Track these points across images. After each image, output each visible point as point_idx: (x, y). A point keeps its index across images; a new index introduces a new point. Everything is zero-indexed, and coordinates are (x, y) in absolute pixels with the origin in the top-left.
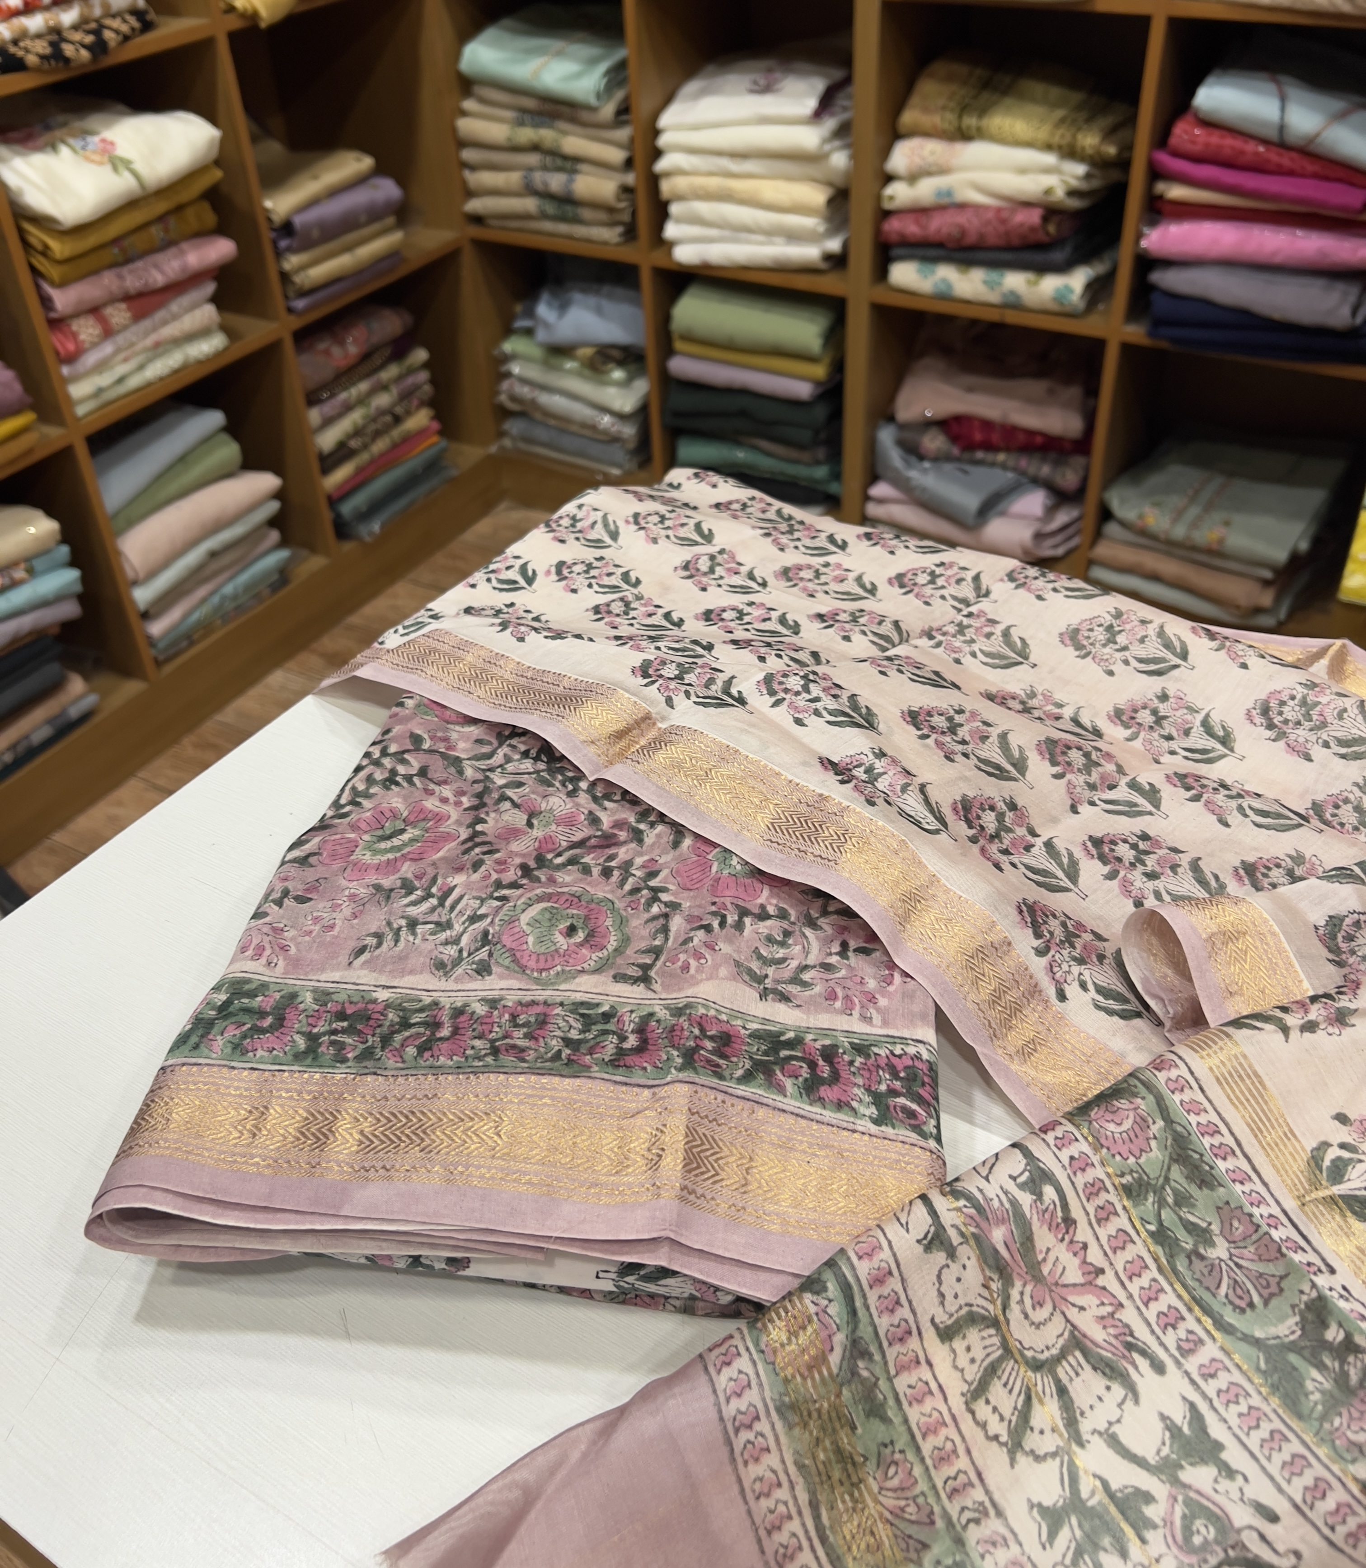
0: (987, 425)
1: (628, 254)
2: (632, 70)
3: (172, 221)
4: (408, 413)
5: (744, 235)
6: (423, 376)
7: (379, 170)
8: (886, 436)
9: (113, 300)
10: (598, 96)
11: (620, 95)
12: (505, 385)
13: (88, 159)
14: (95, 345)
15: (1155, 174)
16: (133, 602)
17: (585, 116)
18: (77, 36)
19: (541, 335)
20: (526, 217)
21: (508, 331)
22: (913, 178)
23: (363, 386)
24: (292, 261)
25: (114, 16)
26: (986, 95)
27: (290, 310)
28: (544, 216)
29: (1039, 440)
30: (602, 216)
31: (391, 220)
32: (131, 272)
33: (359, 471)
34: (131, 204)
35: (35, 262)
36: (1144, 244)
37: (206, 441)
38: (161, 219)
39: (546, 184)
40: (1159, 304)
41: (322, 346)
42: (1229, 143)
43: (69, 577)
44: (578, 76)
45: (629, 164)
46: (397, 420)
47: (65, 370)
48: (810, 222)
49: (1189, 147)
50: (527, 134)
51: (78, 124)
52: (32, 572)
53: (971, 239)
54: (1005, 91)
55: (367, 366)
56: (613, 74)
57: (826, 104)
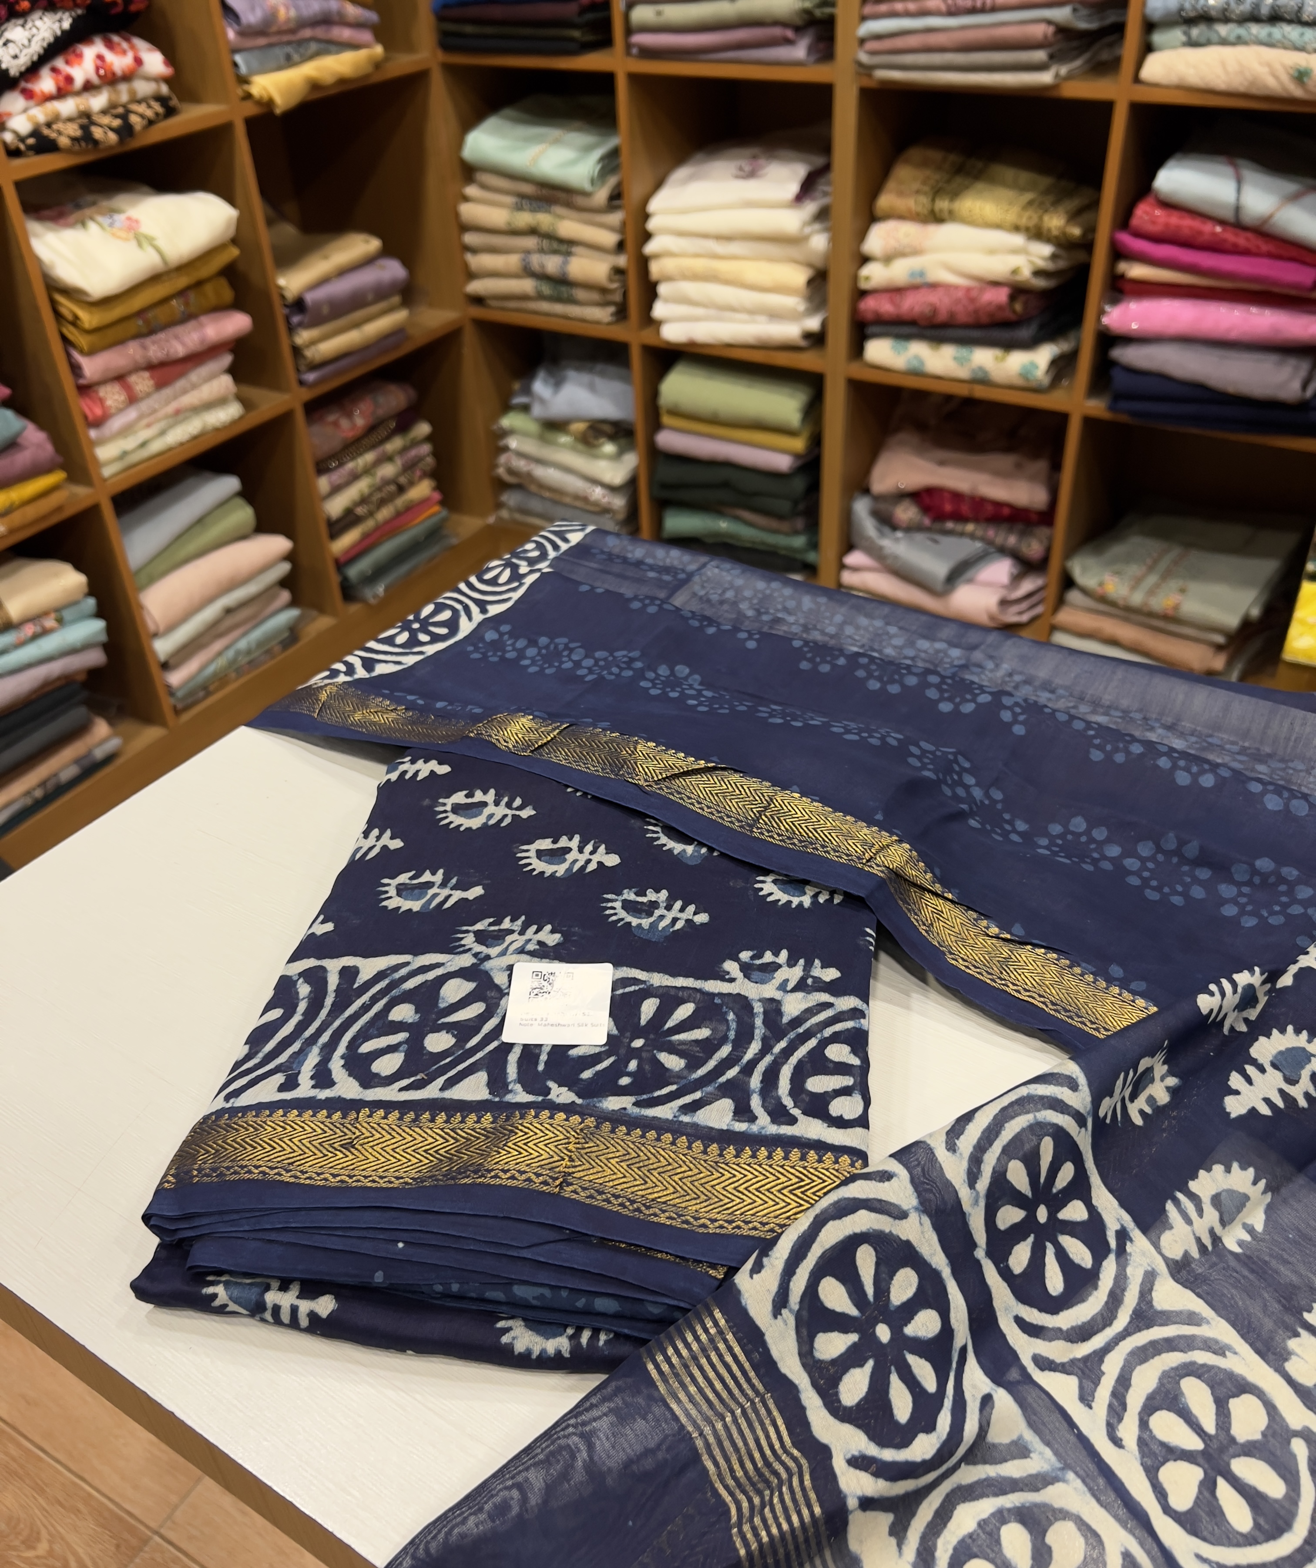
0: (957, 496)
1: (619, 333)
2: (625, 157)
3: (192, 296)
4: (412, 483)
6: (426, 449)
7: (387, 251)
8: (861, 507)
9: (137, 369)
10: (592, 182)
11: (612, 181)
12: (503, 459)
13: (113, 235)
14: (120, 411)
15: (1118, 254)
16: (154, 653)
17: (580, 201)
18: (106, 120)
19: (537, 410)
20: (524, 297)
21: (507, 407)
22: (888, 259)
23: (369, 457)
24: (303, 336)
25: (139, 102)
26: (959, 180)
27: (301, 383)
29: (1006, 511)
30: (595, 296)
31: (396, 299)
32: (154, 343)
33: (365, 536)
34: (155, 279)
35: (65, 331)
36: (1106, 320)
37: (223, 504)
38: (181, 293)
39: (542, 266)
40: (1119, 379)
41: (331, 418)
42: (1188, 223)
43: (95, 627)
44: (573, 162)
45: (620, 247)
46: (401, 489)
47: (93, 433)
48: (791, 302)
49: (1149, 228)
50: (525, 218)
51: (105, 204)
52: (60, 621)
53: (942, 317)
54: (978, 176)
55: (374, 438)
56: (606, 161)
57: (807, 188)
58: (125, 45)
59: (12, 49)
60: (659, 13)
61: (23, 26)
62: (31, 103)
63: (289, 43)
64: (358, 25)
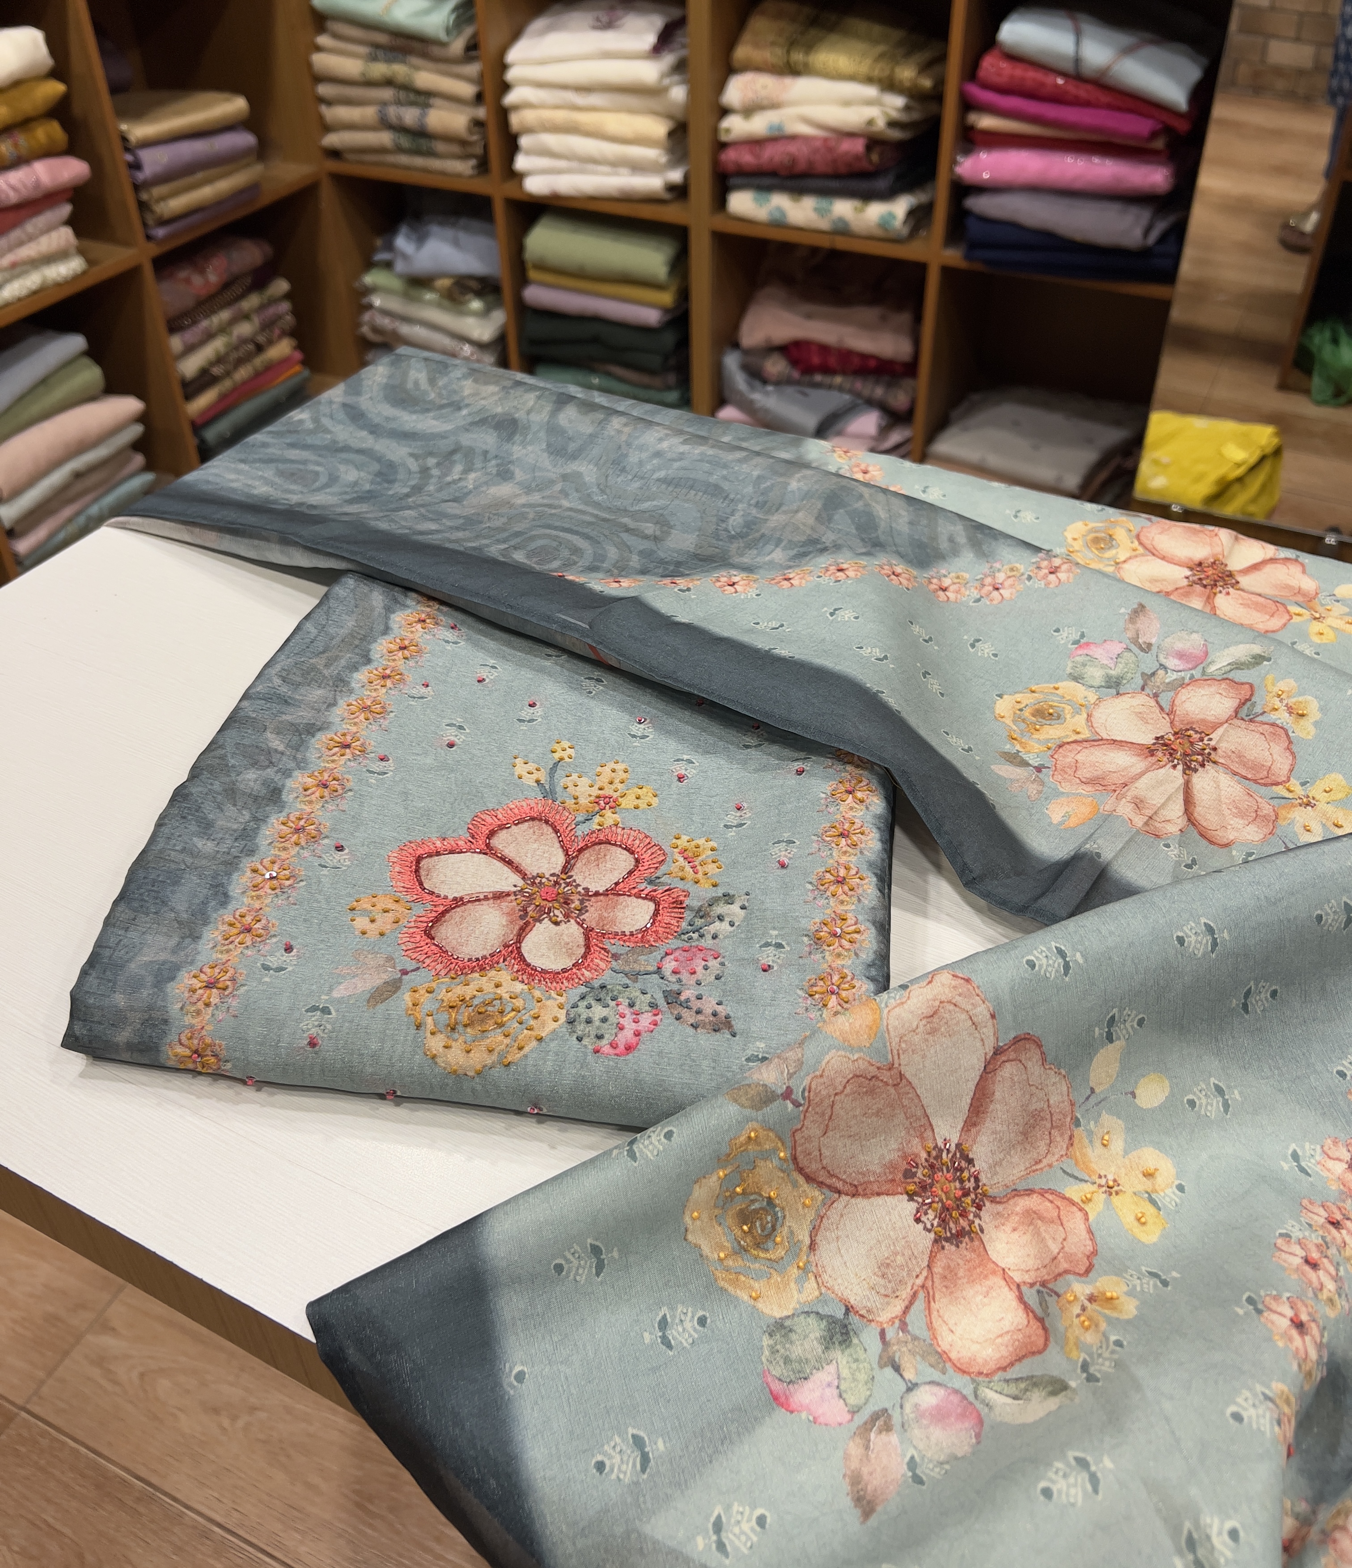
0: (824, 349)
1: (481, 186)
3: (20, 135)
4: (271, 342)
5: (591, 167)
6: (285, 307)
8: (732, 361)
10: (448, 31)
11: (469, 31)
12: (366, 317)
15: (967, 105)
17: (436, 51)
19: (400, 266)
20: (382, 150)
21: (369, 265)
22: (748, 111)
23: (225, 315)
26: (813, 32)
27: (149, 238)
28: (399, 149)
29: (872, 363)
30: (455, 149)
33: (223, 397)
36: (959, 170)
37: (67, 365)
39: (400, 118)
40: (974, 228)
41: (183, 274)
42: (1032, 75)
44: (428, 11)
45: (479, 98)
46: (260, 348)
48: (653, 154)
49: (996, 80)
50: (380, 69)
53: (802, 166)
54: (831, 28)
55: (228, 295)
56: (461, 11)
57: (665, 40)
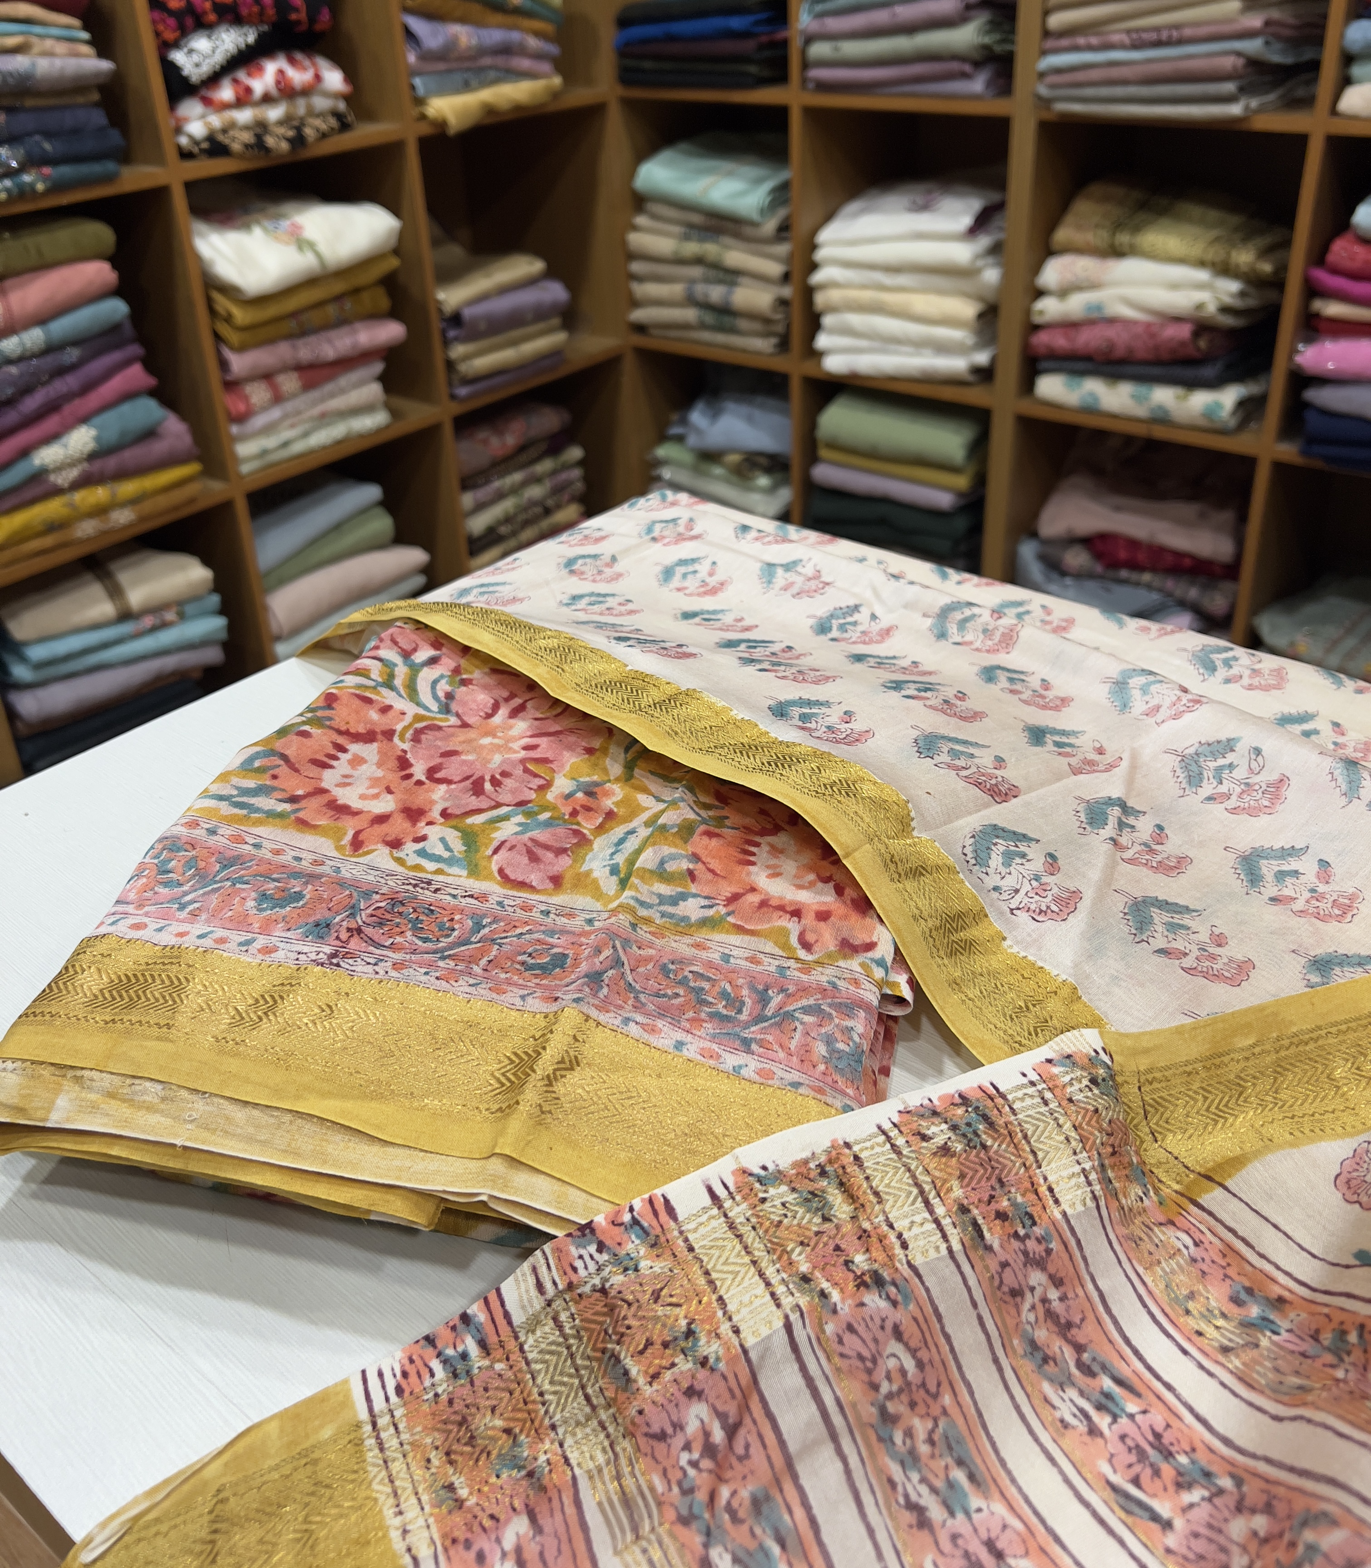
0: (1132, 543)
1: (779, 364)
2: (794, 191)
3: (348, 302)
4: (559, 507)
5: (893, 347)
6: (576, 473)
7: (550, 274)
8: (1028, 550)
9: (286, 369)
10: (762, 212)
11: (782, 213)
13: (277, 239)
14: (265, 409)
15: (1312, 291)
17: (748, 231)
18: (281, 131)
19: (692, 440)
20: (685, 326)
21: (663, 438)
22: (1063, 293)
23: (517, 477)
24: (458, 351)
25: (315, 116)
26: (1141, 216)
27: (453, 397)
28: (703, 326)
29: (1187, 562)
30: (757, 326)
31: (556, 321)
32: (305, 345)
34: (311, 282)
35: (217, 327)
36: (1299, 359)
37: (363, 512)
38: (337, 299)
39: (706, 295)
40: (1312, 420)
41: (482, 434)
43: (215, 624)
44: (743, 193)
45: (786, 278)
46: (548, 512)
47: (234, 429)
48: (960, 335)
49: (1348, 264)
50: (692, 248)
51: (273, 209)
52: (182, 617)
53: (1120, 352)
54: (1161, 212)
55: (523, 458)
56: (776, 194)
57: (981, 223)
58: (307, 62)
59: (195, 58)
60: (836, 49)
61: (209, 37)
62: (209, 110)
63: (468, 70)
64: (538, 56)
